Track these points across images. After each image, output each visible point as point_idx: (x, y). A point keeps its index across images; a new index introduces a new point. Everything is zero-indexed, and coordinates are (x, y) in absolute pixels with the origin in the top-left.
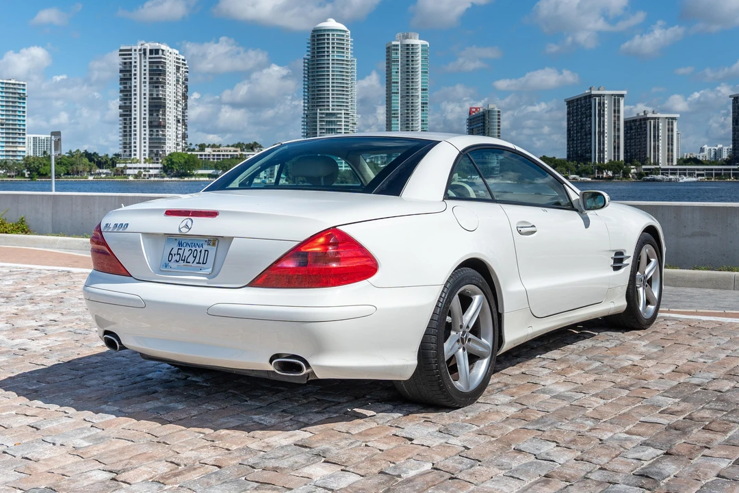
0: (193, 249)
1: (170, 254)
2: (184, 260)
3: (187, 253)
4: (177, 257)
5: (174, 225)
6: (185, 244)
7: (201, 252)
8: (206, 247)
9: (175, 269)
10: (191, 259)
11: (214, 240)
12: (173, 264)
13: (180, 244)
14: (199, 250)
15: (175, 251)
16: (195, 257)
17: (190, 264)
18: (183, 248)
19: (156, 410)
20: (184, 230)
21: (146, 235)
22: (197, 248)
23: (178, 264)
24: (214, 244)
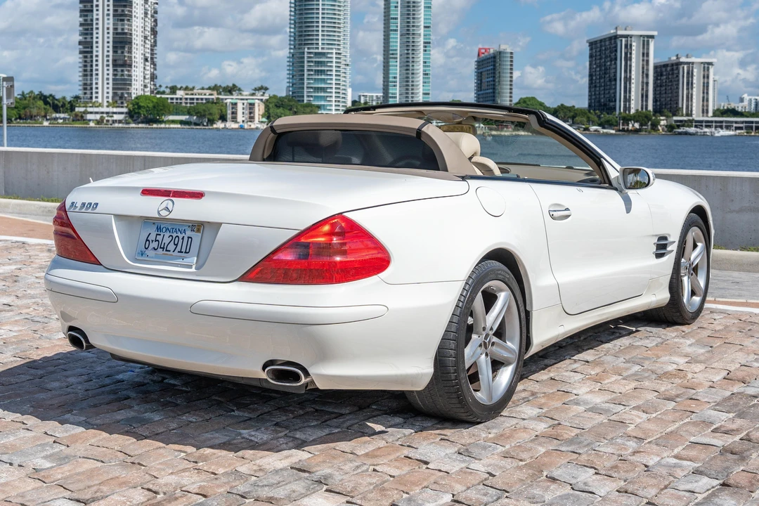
0: (174, 235)
1: (147, 240)
2: (163, 248)
3: (167, 240)
4: (155, 245)
5: (152, 207)
6: (164, 230)
7: (183, 238)
8: (189, 233)
9: (152, 257)
10: (172, 247)
11: (198, 226)
12: (150, 252)
13: (159, 229)
14: (181, 236)
15: (152, 237)
16: (177, 245)
17: (171, 253)
18: (162, 234)
19: (129, 421)
20: (164, 213)
21: (119, 217)
22: (179, 234)
23: (155, 252)
24: (198, 231)
